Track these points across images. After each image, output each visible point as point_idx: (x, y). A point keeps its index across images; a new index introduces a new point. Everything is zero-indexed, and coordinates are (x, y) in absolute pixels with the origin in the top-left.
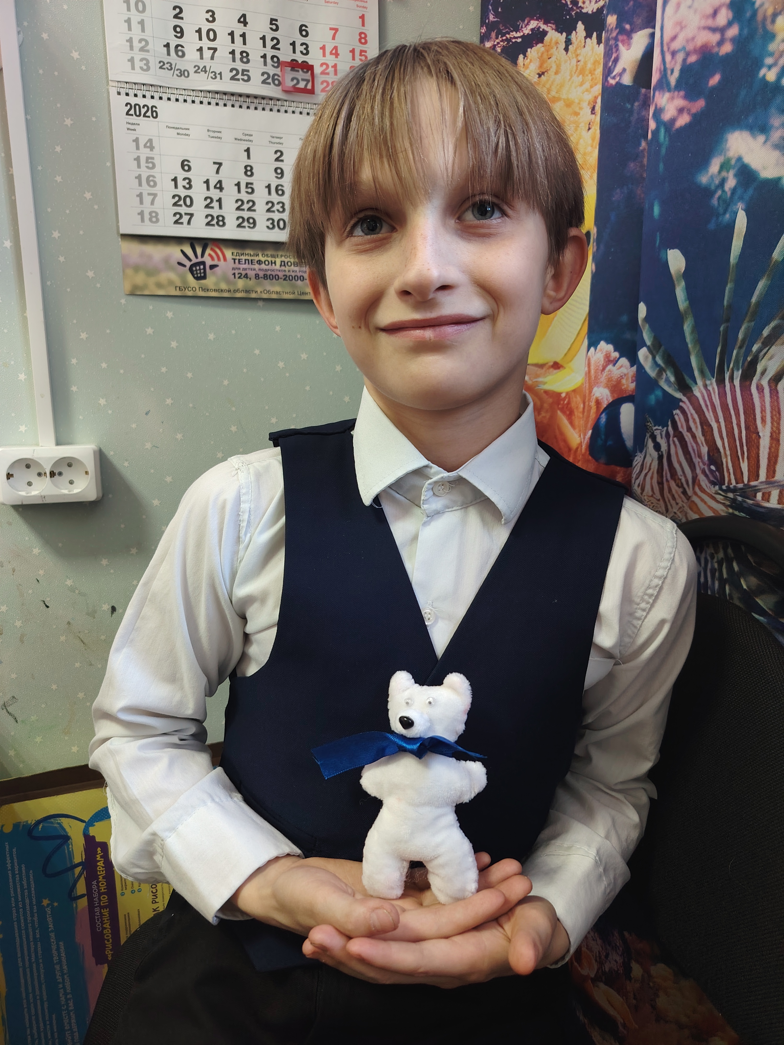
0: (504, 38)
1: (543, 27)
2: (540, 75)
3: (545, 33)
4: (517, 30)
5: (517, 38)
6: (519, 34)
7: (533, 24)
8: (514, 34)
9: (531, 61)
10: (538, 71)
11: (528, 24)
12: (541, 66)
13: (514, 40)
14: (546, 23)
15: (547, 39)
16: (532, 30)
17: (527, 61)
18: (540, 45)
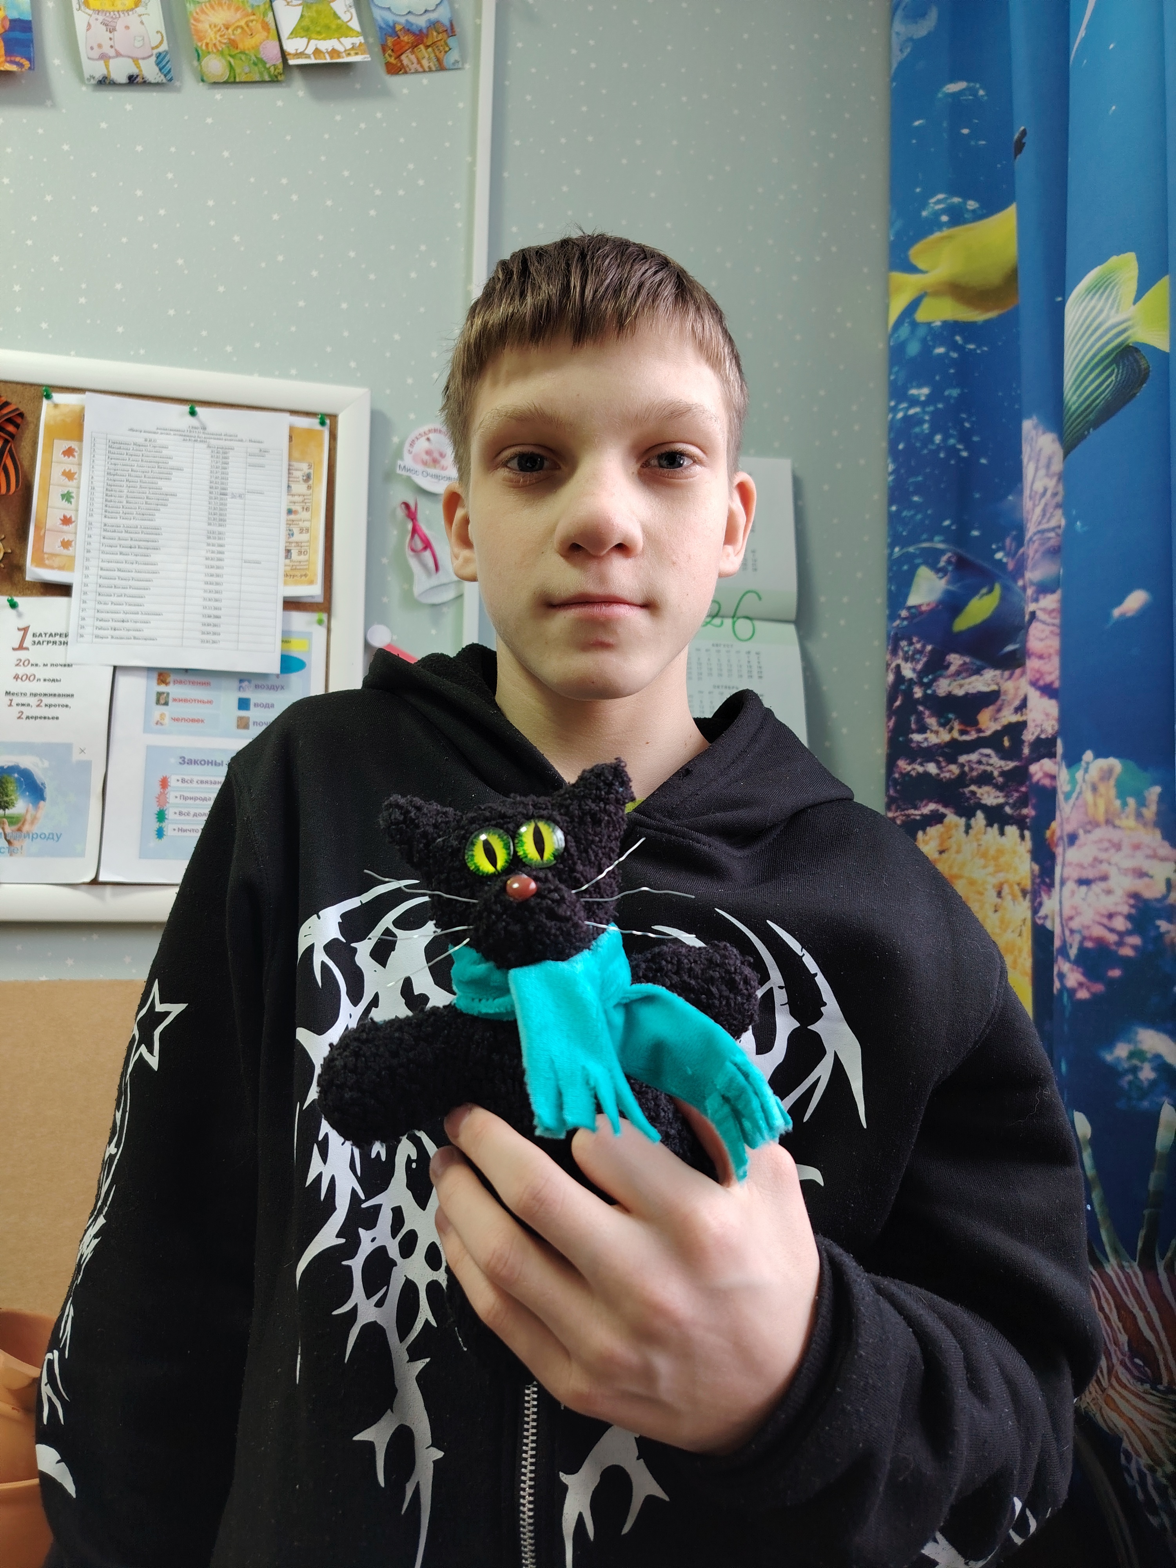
0: (903, 813)
1: (942, 810)
2: (941, 852)
3: (944, 816)
4: (916, 808)
5: (916, 815)
6: (917, 812)
7: (932, 806)
8: (912, 811)
9: (930, 839)
10: (939, 848)
11: (926, 805)
12: (941, 844)
13: (912, 817)
14: (945, 806)
15: (946, 820)
16: (932, 811)
17: (927, 838)
18: (939, 826)
